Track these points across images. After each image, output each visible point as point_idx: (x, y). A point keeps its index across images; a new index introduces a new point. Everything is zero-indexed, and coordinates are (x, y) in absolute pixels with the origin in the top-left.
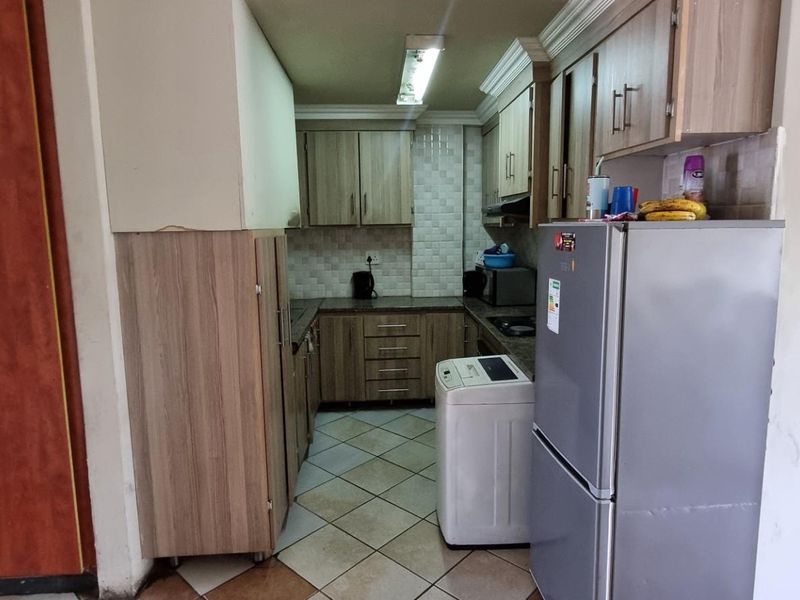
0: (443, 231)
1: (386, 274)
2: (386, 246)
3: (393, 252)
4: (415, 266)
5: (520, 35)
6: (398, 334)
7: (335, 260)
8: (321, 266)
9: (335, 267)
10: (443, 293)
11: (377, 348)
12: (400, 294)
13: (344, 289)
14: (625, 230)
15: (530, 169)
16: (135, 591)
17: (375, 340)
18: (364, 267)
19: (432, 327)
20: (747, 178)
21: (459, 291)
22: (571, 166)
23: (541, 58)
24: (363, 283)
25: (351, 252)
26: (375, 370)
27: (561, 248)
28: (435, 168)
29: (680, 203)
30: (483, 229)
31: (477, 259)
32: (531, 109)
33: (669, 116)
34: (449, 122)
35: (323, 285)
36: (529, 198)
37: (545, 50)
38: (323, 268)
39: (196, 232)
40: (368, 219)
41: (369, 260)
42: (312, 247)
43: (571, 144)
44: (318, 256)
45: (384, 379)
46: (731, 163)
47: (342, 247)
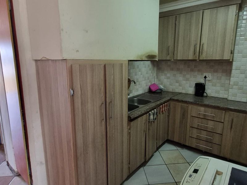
1: (214, 85)
2: (216, 71)
3: (220, 75)
4: (231, 83)
6: (209, 119)
7: (188, 76)
8: (180, 78)
9: (187, 80)
11: (196, 123)
12: (221, 97)
13: (191, 90)
17: (197, 119)
18: (202, 81)
19: (233, 120)
24: (200, 89)
25: (196, 73)
26: (195, 133)
35: (181, 87)
38: (182, 80)
40: (203, 57)
41: (205, 77)
42: (178, 70)
44: (180, 74)
45: (198, 138)
47: (192, 70)
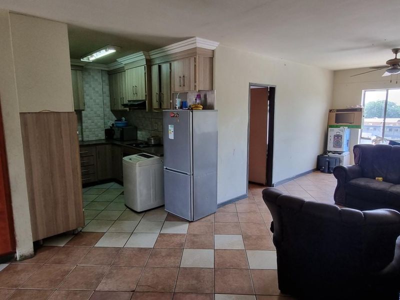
0: (95, 113)
4: (84, 127)
5: (143, 51)
6: (84, 156)
10: (97, 138)
14: (192, 112)
15: (146, 92)
16: (33, 253)
19: (99, 151)
20: (209, 100)
21: (103, 137)
22: (162, 92)
23: (148, 58)
27: (174, 116)
28: (90, 86)
29: (199, 106)
30: (111, 112)
31: (110, 124)
32: (145, 73)
33: (195, 86)
34: (96, 68)
36: (146, 102)
37: (149, 56)
39: (54, 112)
43: (162, 86)
46: (205, 96)
